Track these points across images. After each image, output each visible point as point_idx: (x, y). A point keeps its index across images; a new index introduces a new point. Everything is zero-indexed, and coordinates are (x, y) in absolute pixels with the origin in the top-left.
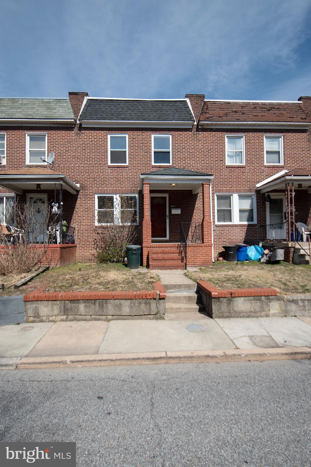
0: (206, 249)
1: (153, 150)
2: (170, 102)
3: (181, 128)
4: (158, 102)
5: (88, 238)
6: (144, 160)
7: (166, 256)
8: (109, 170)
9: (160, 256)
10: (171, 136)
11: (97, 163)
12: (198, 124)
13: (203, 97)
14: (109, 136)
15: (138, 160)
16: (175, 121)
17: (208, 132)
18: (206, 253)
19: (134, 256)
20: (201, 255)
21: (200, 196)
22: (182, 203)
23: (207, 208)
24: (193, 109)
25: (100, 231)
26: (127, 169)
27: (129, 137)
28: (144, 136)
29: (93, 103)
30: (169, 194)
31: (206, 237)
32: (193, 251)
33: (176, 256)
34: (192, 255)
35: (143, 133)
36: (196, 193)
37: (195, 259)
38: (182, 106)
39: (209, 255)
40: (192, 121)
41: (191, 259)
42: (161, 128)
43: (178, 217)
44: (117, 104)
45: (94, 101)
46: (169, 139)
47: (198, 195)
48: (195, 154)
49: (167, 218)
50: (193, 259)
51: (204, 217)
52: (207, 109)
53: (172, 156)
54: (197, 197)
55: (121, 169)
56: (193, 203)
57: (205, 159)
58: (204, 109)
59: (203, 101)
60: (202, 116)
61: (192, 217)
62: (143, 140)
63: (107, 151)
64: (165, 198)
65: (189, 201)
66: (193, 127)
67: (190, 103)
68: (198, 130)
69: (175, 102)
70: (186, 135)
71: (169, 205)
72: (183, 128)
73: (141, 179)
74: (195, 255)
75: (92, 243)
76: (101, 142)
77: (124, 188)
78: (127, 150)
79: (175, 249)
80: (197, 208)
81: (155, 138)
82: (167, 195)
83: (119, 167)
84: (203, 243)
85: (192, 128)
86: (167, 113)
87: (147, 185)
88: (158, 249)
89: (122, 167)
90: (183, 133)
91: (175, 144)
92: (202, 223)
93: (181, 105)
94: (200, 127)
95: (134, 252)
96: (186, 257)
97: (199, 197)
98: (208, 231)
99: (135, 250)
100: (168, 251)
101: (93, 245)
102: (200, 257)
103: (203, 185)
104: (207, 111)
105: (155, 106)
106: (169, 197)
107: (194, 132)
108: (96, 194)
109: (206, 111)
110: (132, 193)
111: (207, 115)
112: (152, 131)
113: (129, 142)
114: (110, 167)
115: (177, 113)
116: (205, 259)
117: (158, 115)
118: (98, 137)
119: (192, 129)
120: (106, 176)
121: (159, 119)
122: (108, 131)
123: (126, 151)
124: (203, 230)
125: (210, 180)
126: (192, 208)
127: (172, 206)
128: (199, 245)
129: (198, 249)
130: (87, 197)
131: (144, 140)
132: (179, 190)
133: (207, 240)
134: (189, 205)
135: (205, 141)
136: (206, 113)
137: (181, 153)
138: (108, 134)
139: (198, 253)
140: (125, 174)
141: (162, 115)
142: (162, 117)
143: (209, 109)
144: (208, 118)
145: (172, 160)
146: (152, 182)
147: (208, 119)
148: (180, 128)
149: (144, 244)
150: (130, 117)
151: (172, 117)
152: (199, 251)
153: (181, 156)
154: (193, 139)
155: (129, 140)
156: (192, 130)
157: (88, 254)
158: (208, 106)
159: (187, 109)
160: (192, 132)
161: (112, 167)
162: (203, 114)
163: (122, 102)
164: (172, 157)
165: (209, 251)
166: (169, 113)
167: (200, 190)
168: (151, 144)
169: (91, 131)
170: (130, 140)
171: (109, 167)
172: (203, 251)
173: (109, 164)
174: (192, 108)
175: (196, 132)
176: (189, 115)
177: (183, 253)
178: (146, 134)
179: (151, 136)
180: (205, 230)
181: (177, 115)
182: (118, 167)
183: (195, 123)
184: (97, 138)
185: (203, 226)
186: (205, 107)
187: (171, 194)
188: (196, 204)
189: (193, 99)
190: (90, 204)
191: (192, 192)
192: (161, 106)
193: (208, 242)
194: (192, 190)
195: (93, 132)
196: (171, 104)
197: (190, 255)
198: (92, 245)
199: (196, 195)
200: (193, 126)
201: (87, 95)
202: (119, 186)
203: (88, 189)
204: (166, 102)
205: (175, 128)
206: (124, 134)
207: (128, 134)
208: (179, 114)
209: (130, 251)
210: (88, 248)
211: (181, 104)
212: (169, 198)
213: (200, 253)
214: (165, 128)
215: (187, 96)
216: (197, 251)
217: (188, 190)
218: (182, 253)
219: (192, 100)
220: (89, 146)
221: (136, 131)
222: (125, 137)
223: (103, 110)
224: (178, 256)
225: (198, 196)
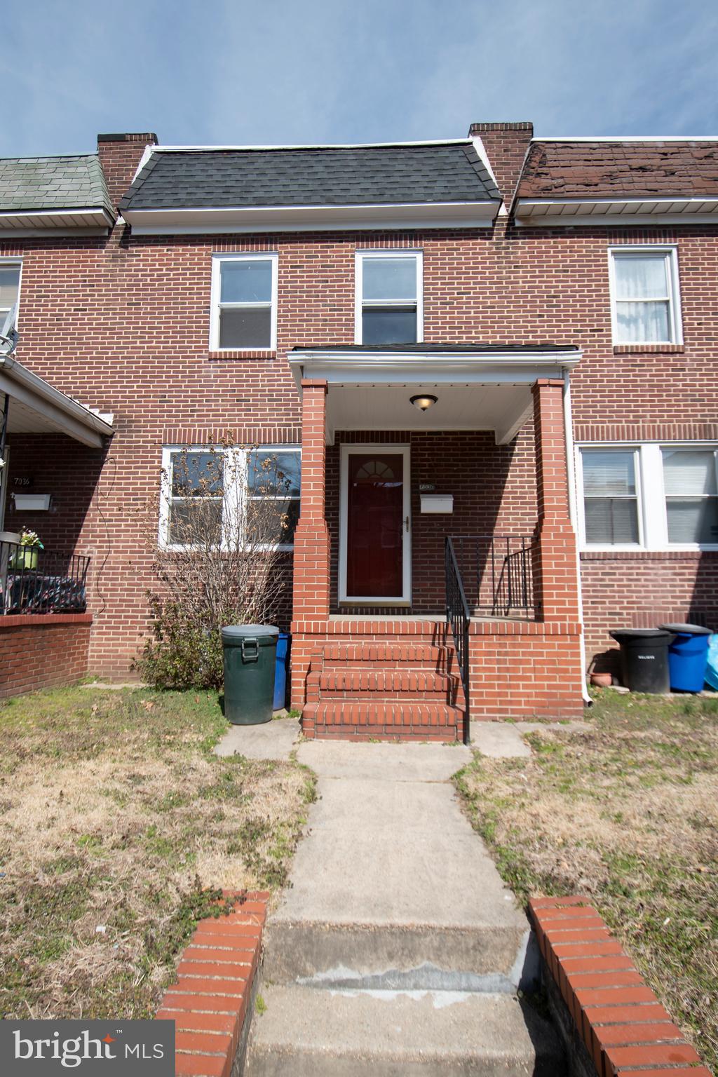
0: (552, 646)
1: (359, 302)
2: (417, 150)
3: (455, 230)
4: (377, 151)
5: (133, 595)
6: (328, 335)
7: (381, 675)
8: (213, 369)
9: (357, 674)
10: (419, 257)
11: (175, 347)
12: (512, 214)
13: (529, 129)
14: (216, 263)
15: (307, 335)
16: (434, 201)
17: (546, 238)
18: (553, 662)
19: (251, 671)
20: (534, 670)
21: (523, 452)
22: (458, 476)
23: (553, 479)
24: (493, 169)
25: (171, 570)
26: (271, 362)
27: (280, 262)
28: (329, 257)
29: (170, 162)
30: (413, 444)
31: (550, 596)
32: (500, 653)
33: (427, 674)
34: (492, 670)
35: (328, 247)
36: (506, 439)
37: (509, 686)
38: (457, 159)
39: (566, 671)
40: (493, 199)
41: (492, 686)
42: (386, 231)
43: (442, 525)
44: (245, 161)
45: (172, 157)
46: (414, 265)
47: (513, 449)
48: (503, 312)
49: (404, 526)
50: (500, 686)
51: (541, 517)
52: (542, 163)
53: (425, 318)
54: (512, 455)
55: (250, 363)
56: (496, 476)
57: (539, 327)
58: (533, 164)
59: (526, 141)
60: (525, 185)
61: (494, 525)
62: (326, 271)
63: (209, 307)
64: (400, 458)
65: (482, 471)
66: (494, 225)
67: (484, 150)
68: (512, 232)
69: (433, 150)
70: (471, 249)
71: (412, 481)
72: (461, 229)
73: (291, 365)
74: (508, 670)
75: (144, 612)
76: (189, 279)
77: (258, 425)
78: (274, 304)
79: (423, 647)
80: (510, 493)
81: (367, 266)
82: (404, 450)
83: (245, 359)
84: (539, 618)
85: (490, 225)
86: (406, 179)
87: (314, 391)
88: (352, 645)
89: (254, 359)
90: (462, 245)
91: (433, 279)
92: (536, 539)
93: (455, 157)
94: (518, 224)
95: (250, 655)
96: (466, 678)
97: (518, 455)
98: (562, 572)
99: (250, 645)
100: (393, 651)
101: (146, 617)
102: (529, 678)
103: (536, 389)
104: (545, 170)
105: (368, 163)
106: (412, 455)
107: (497, 239)
108: (164, 445)
109: (540, 170)
110: (284, 443)
111: (545, 182)
112: (358, 241)
113: (279, 277)
114: (216, 359)
115: (440, 178)
116: (549, 687)
117: (375, 186)
118: (181, 264)
119: (492, 229)
120: (201, 386)
121: (380, 198)
122: (214, 244)
123: (267, 312)
124: (540, 565)
125: (563, 369)
126: (494, 493)
127: (422, 487)
128: (525, 627)
129: (520, 646)
130: (136, 457)
131: (330, 271)
132: (447, 433)
133: (559, 610)
134: (481, 481)
135: (536, 267)
136: (538, 175)
137: (456, 308)
138: (212, 255)
139: (521, 662)
140: (262, 381)
141: (389, 186)
142: (388, 192)
143: (550, 164)
144: (547, 189)
145: (425, 333)
147: (546, 193)
148: (449, 230)
149: (297, 624)
150: (282, 195)
151: (423, 191)
152: (524, 654)
153: (453, 318)
154: (497, 263)
155: (280, 272)
156: (492, 234)
157: (127, 651)
158: (544, 155)
159: (474, 166)
160: (491, 239)
161: (221, 359)
162: (531, 177)
163: (263, 154)
164: (425, 323)
165: (565, 654)
166: (412, 179)
167: (521, 426)
168: (353, 281)
169: (159, 248)
170: (285, 272)
171: (214, 358)
172: (541, 654)
173: (214, 346)
174: (492, 164)
175: (507, 238)
176: (480, 183)
177: (455, 665)
178: (336, 250)
179: (353, 256)
180: (548, 565)
181: (442, 182)
182: (240, 359)
183: (503, 212)
184: (178, 269)
185: (540, 551)
186: (537, 159)
187: (418, 444)
188: (509, 479)
189: (493, 136)
190: (145, 478)
191: (493, 439)
192: (387, 162)
193: (564, 618)
194: (493, 432)
195: (165, 249)
196: (421, 156)
197: (485, 669)
198: (142, 617)
199: (508, 450)
200: (494, 221)
201: (154, 139)
202: (243, 420)
203: (140, 431)
204: (406, 151)
205: (433, 230)
206: (266, 252)
207: (280, 253)
208: (449, 181)
210: (130, 628)
211: (455, 154)
212: (412, 460)
213: (528, 662)
214: (401, 231)
215: (475, 130)
216: (516, 654)
217: (479, 433)
218: (450, 661)
219: (489, 142)
220: (149, 295)
221: (305, 242)
222: (268, 265)
223: (197, 179)
224: (433, 676)
225: (516, 451)
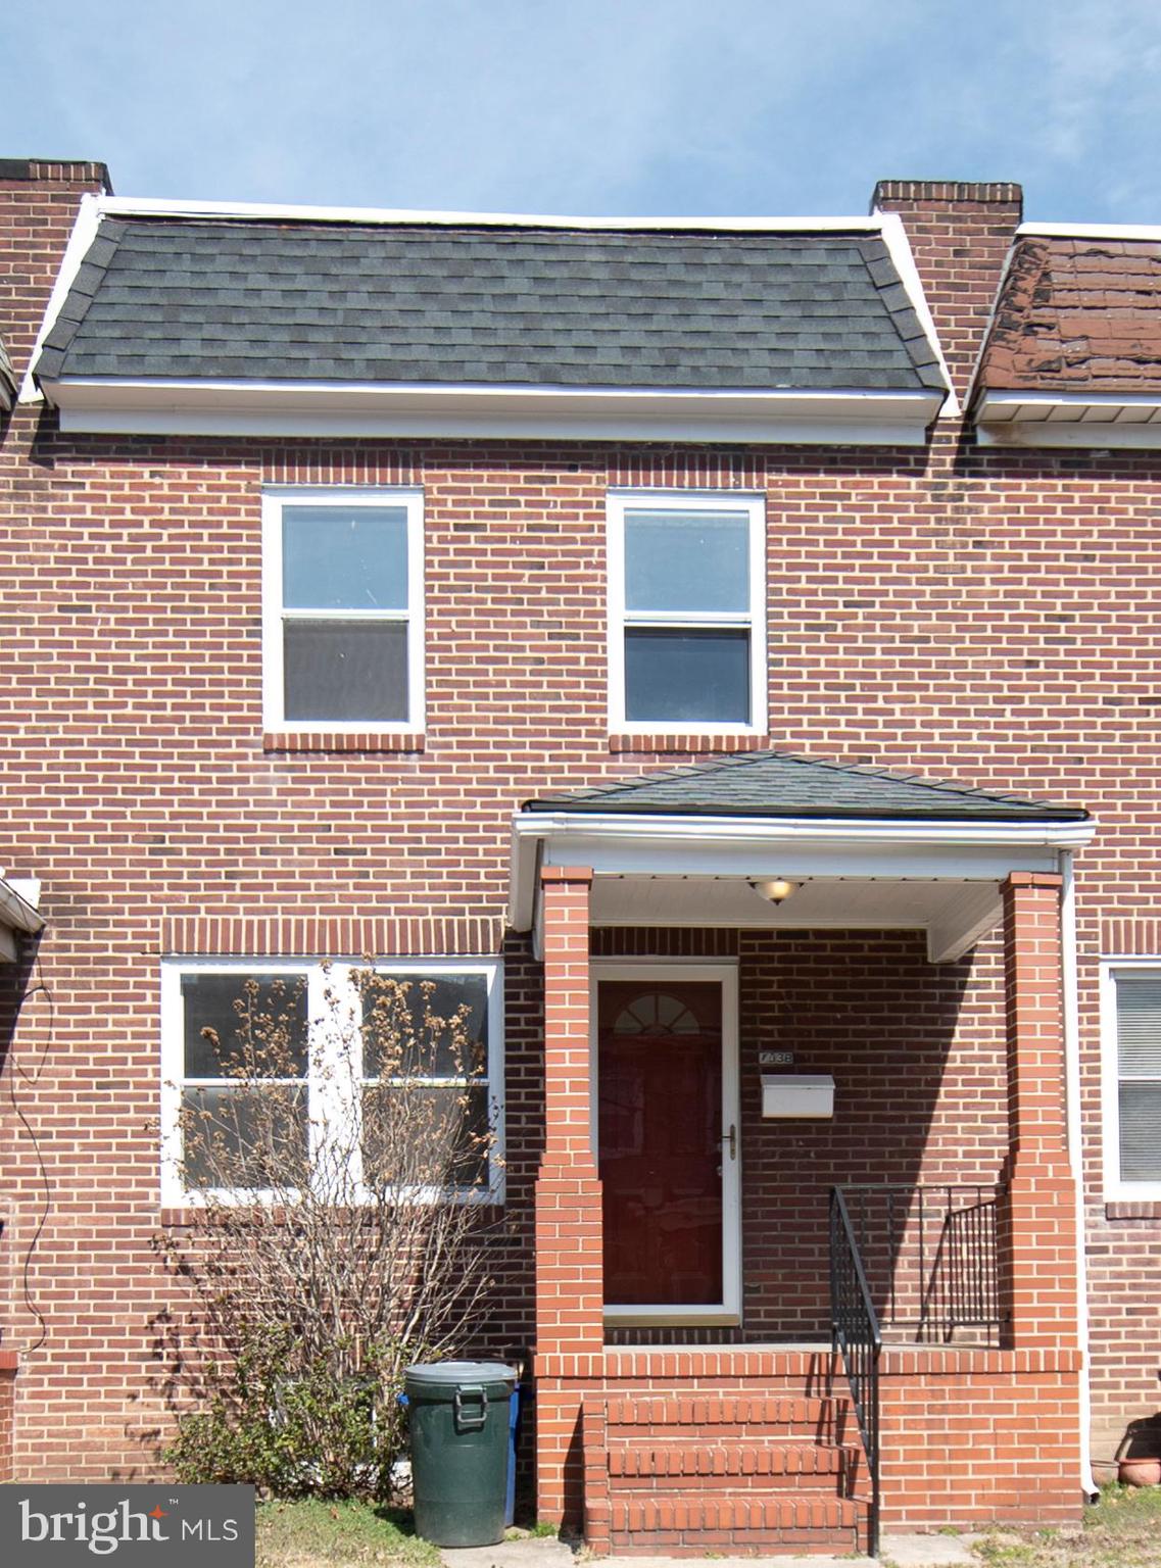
0: (1029, 1394)
1: (618, 615)
2: (751, 242)
3: (839, 449)
4: (656, 241)
5: (110, 1308)
6: (545, 696)
7: (717, 1448)
8: (275, 775)
9: (672, 1446)
10: (756, 510)
11: (181, 720)
12: (969, 415)
13: (1013, 201)
14: (272, 508)
15: (497, 696)
16: (793, 388)
17: (1047, 475)
18: (1030, 1424)
19: (467, 1447)
20: (995, 1439)
21: (985, 974)
22: (845, 1033)
23: (1037, 1073)
24: (929, 298)
25: (198, 1254)
26: (414, 760)
27: (427, 514)
28: (545, 504)
29: (150, 248)
30: (743, 960)
31: (1027, 1300)
32: (931, 1409)
33: (799, 1445)
34: (918, 1439)
35: (542, 480)
36: (953, 952)
37: (949, 1470)
38: (845, 275)
39: (1053, 1438)
40: (926, 388)
41: (917, 1470)
42: (679, 445)
43: (809, 1143)
44: (335, 252)
45: (152, 230)
46: (743, 529)
47: (967, 973)
48: (947, 652)
49: (726, 1147)
50: (931, 1469)
51: (1014, 1147)
52: (1042, 296)
53: (770, 663)
54: (963, 985)
55: (363, 760)
56: (928, 1034)
57: (1026, 689)
58: (1021, 299)
59: (1007, 231)
60: (1000, 356)
61: (924, 1142)
62: (538, 540)
63: (258, 622)
64: (715, 989)
65: (898, 1021)
66: (929, 439)
67: (907, 248)
68: (969, 461)
69: (788, 242)
70: (875, 497)
71: (743, 1045)
72: (853, 449)
73: (523, 840)
74: (946, 1439)
75: (138, 1344)
76: (208, 550)
77: (387, 911)
78: (414, 613)
79: (788, 1397)
80: (958, 1071)
81: (635, 528)
82: (724, 972)
83: (350, 752)
84: (1007, 1343)
85: (920, 441)
86: (726, 326)
87: (567, 891)
88: (650, 1394)
89: (373, 752)
90: (857, 485)
91: (790, 567)
92: (1004, 1191)
93: (839, 268)
94: (984, 440)
95: (468, 1416)
96: (874, 1455)
97: (976, 985)
98: (1050, 1255)
99: (472, 1399)
100: (736, 1406)
101: (143, 1357)
102: (985, 1454)
103: (1007, 889)
104: (1045, 315)
105: (635, 275)
106: (742, 984)
107: (937, 474)
108: (166, 957)
109: (1036, 316)
110: (449, 954)
111: (1045, 347)
112: (613, 467)
113: (427, 552)
114: (281, 751)
115: (806, 327)
116: (1022, 1468)
117: (656, 342)
118: (186, 511)
119: (925, 450)
120: (248, 815)
121: (666, 372)
122: (267, 463)
123: (402, 628)
124: (1008, 1241)
125: (1061, 853)
126: (925, 1071)
127: (766, 1058)
128: (979, 1360)
129: (969, 1394)
130: (99, 985)
131: (550, 541)
132: (820, 934)
133: (1042, 1327)
134: (897, 1045)
135: (1023, 545)
136: (1031, 328)
137: (841, 639)
138: (262, 489)
139: (971, 1424)
140: (395, 804)
141: (688, 343)
142: (687, 361)
143: (1058, 298)
144: (1048, 368)
145: (770, 698)
146: (606, 868)
147: (1047, 375)
148: (826, 448)
149: (548, 1356)
150: (437, 356)
151: (767, 360)
152: (977, 1409)
153: (834, 663)
154: (936, 533)
155: (428, 539)
156: (925, 462)
157: (102, 1433)
158: (1046, 275)
159: (886, 295)
160: (921, 474)
161: (293, 751)
162: (1013, 335)
163: (379, 235)
164: (770, 675)
165: (1053, 1408)
166: (743, 325)
167: (984, 934)
168: (602, 566)
169: (131, 467)
170: (441, 540)
171: (275, 749)
172: (1008, 1409)
173: (275, 721)
174: (926, 286)
175: (958, 474)
176: (896, 344)
177: (852, 1428)
178: (562, 487)
179: (601, 505)
180: (1024, 1242)
181: (809, 339)
182: (339, 752)
183: (952, 409)
184: (180, 524)
185: (1008, 1214)
186: (1030, 283)
187: (755, 960)
188: (957, 1039)
189: (930, 215)
190: (123, 1035)
191: (923, 948)
192: (681, 274)
193: (1051, 1342)
194: (923, 933)
195: (146, 470)
196: (759, 260)
197: (904, 1439)
198: (132, 1357)
199: (955, 973)
200: (930, 428)
201: (101, 179)
202: (351, 899)
203: (105, 923)
204: (723, 243)
205: (790, 447)
206: (394, 486)
207: (426, 491)
208: (826, 335)
209: (437, 1410)
210: (107, 1381)
211: (841, 259)
212: (742, 996)
213: (983, 1424)
214: (714, 446)
215: (884, 197)
216: (963, 1409)
217: (891, 934)
218: (841, 1422)
219: (921, 230)
220: (112, 586)
221: (487, 466)
222: (399, 516)
223: (224, 299)
224: (812, 1448)
225: (973, 978)
